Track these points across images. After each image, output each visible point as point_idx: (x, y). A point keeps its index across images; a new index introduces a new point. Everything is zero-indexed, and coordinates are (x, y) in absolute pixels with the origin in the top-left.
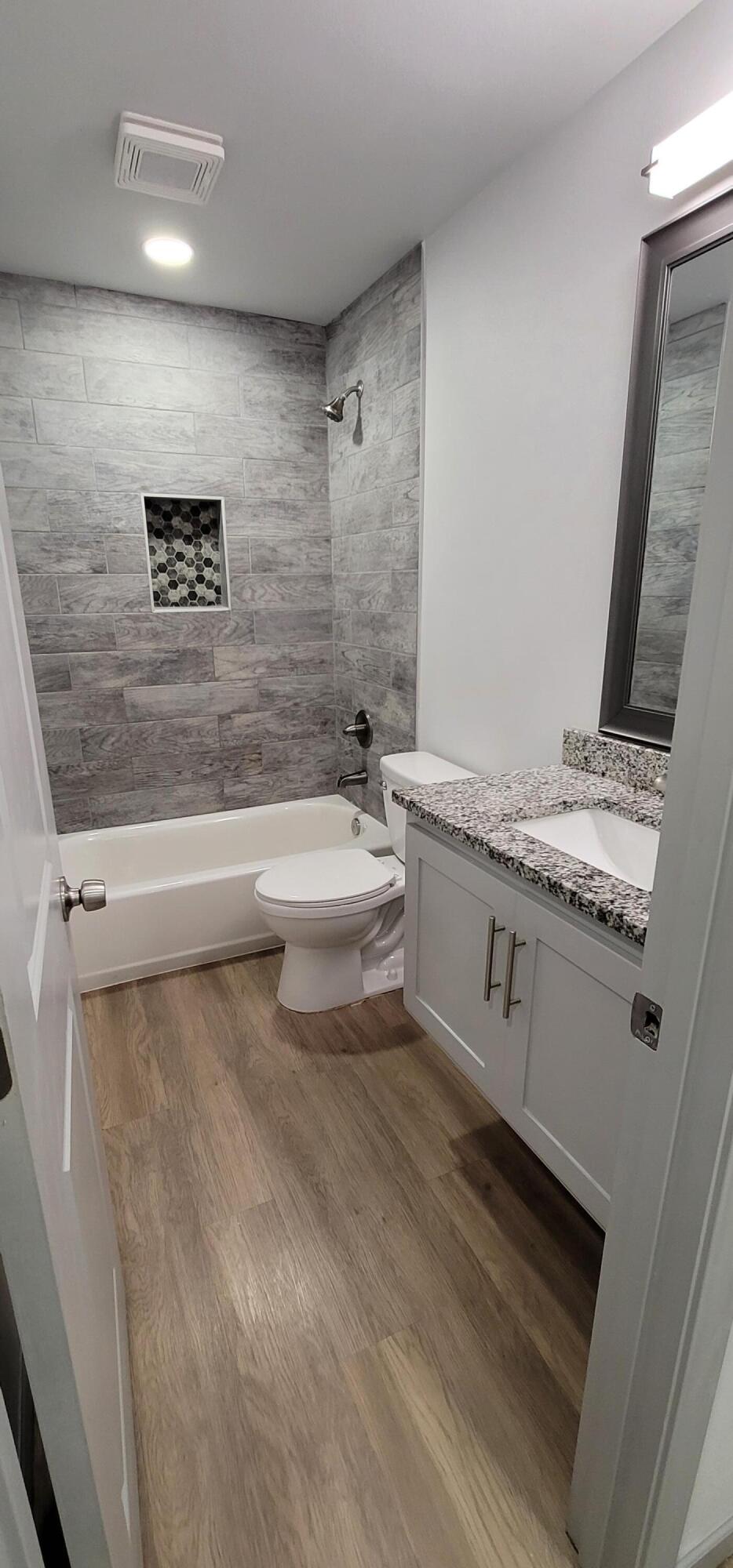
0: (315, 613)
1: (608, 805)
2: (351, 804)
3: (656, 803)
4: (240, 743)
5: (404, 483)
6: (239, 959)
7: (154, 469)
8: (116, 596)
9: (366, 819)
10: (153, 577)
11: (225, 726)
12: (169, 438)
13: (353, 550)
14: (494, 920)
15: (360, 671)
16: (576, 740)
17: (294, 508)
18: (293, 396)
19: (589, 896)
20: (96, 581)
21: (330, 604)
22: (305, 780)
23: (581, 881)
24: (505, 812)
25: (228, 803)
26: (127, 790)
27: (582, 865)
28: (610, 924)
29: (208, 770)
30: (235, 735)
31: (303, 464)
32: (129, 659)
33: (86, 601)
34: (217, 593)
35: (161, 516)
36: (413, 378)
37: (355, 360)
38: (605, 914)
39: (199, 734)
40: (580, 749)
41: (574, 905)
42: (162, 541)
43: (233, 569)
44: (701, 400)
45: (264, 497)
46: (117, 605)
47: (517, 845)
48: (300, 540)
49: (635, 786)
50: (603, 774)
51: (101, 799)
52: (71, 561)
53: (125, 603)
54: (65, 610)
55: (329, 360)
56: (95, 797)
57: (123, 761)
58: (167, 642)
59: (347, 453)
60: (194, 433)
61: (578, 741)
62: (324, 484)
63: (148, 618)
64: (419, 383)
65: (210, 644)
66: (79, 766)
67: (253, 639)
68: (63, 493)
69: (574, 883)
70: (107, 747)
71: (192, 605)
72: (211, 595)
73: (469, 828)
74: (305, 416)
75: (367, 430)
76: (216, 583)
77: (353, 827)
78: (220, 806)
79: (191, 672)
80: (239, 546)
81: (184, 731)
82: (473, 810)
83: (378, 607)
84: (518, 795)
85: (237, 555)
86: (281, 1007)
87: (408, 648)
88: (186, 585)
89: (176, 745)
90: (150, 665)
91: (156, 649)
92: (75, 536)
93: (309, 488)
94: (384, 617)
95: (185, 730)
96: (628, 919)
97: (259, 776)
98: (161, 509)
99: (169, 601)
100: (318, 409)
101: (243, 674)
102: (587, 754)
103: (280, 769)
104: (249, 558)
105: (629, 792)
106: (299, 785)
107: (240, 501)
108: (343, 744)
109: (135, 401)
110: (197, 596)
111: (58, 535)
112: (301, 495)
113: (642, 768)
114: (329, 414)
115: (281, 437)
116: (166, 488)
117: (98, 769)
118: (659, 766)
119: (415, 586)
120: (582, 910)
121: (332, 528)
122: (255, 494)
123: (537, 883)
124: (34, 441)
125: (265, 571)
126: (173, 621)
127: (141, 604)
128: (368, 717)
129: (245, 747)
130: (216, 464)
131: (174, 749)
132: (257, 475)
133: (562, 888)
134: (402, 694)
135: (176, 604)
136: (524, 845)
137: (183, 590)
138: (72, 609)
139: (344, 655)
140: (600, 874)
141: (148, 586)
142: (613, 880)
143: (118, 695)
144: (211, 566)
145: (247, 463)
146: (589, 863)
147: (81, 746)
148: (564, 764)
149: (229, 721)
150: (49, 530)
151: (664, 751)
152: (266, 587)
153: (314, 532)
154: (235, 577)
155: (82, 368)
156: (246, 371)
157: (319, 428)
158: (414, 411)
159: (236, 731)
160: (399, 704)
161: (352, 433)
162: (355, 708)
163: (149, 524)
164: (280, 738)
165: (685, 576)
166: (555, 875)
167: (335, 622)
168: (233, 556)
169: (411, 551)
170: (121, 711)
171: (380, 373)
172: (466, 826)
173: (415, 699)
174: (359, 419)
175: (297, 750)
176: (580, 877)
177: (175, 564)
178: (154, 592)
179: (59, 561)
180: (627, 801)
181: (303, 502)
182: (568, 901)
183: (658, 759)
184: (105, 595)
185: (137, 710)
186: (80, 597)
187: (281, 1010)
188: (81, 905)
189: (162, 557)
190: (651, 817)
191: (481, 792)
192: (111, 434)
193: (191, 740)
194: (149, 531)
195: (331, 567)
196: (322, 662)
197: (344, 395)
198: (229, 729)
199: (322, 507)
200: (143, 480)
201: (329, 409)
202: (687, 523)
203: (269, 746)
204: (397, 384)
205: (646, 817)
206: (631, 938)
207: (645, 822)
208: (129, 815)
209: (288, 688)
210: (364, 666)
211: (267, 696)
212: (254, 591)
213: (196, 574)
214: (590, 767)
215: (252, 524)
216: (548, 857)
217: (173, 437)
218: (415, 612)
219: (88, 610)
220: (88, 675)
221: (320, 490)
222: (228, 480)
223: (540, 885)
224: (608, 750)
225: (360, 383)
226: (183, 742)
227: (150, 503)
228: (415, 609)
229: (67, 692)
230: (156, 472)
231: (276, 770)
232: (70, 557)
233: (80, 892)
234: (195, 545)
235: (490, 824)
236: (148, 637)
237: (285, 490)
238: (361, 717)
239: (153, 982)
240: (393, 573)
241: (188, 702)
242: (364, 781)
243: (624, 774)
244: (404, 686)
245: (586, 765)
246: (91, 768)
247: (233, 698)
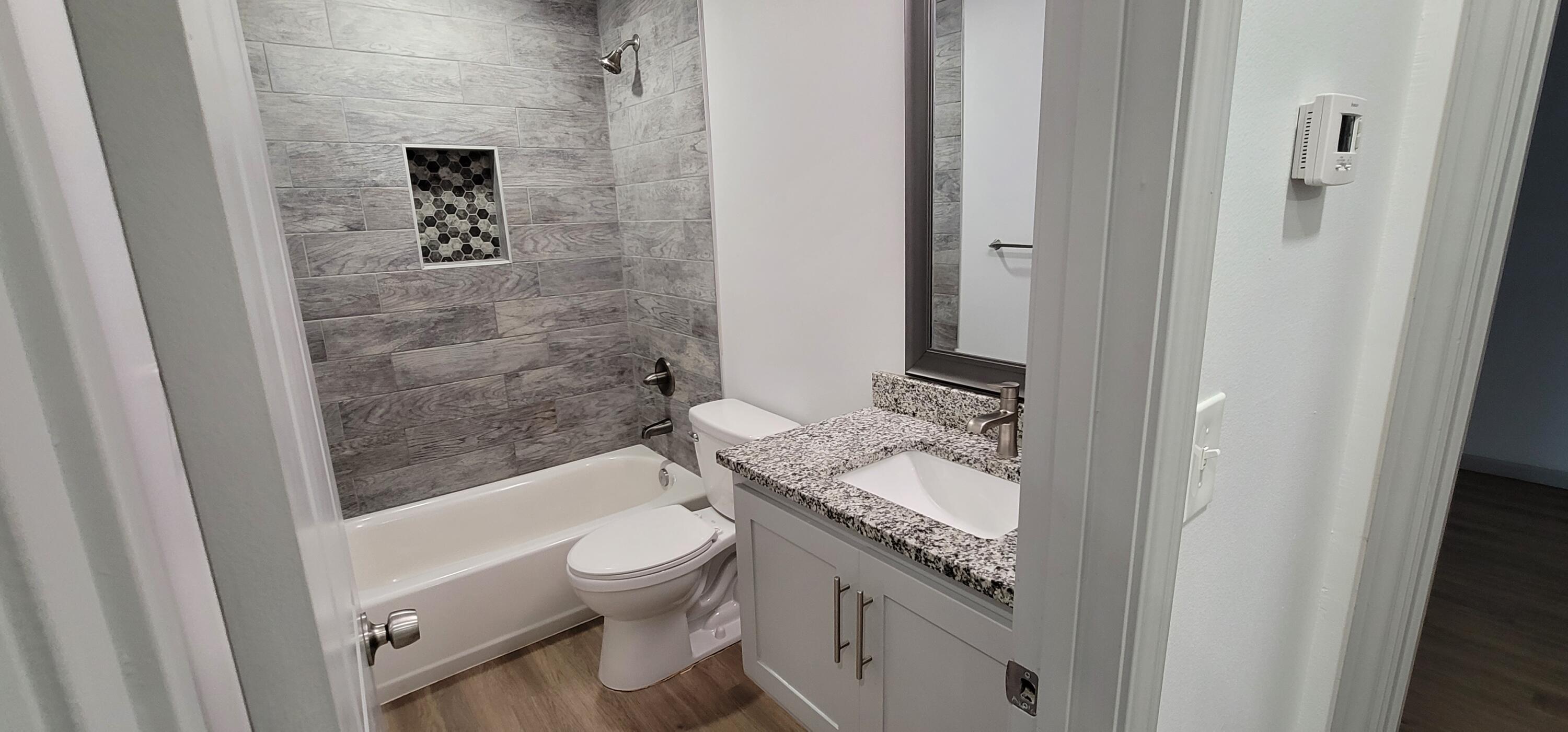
0: (605, 262)
1: (925, 447)
2: (655, 453)
3: (967, 440)
4: (531, 401)
5: (690, 136)
6: (550, 641)
7: (416, 119)
8: (378, 254)
9: (674, 469)
10: (421, 232)
11: (513, 384)
12: (432, 86)
13: (641, 199)
14: (839, 580)
15: (655, 318)
16: (885, 383)
17: (574, 157)
18: (565, 46)
19: (934, 552)
20: (353, 239)
21: (619, 251)
22: (605, 433)
23: (922, 535)
24: (833, 465)
25: (520, 467)
26: (402, 466)
27: (919, 518)
28: (957, 578)
29: (496, 434)
30: (524, 394)
31: (580, 113)
32: (397, 321)
33: (340, 262)
34: (495, 246)
35: (425, 167)
36: (692, 36)
37: (629, 15)
38: (952, 569)
39: (483, 396)
40: (890, 392)
41: (920, 561)
42: (428, 193)
43: (512, 220)
44: (949, 60)
45: (541, 146)
46: (379, 264)
47: (853, 502)
48: (583, 189)
49: (945, 424)
50: (914, 415)
51: (370, 480)
52: (321, 218)
53: (389, 261)
54: (316, 272)
55: (600, 12)
56: (362, 478)
57: (394, 434)
58: (441, 300)
59: (626, 104)
60: (460, 82)
61: (887, 384)
62: (604, 133)
63: (417, 276)
64: (699, 41)
65: (491, 299)
66: (340, 445)
67: (538, 291)
68: (308, 145)
69: (917, 539)
70: (374, 420)
71: (467, 259)
72: (488, 247)
73: (803, 488)
74: (579, 66)
75: (647, 83)
76: (493, 235)
77: (661, 478)
78: (512, 471)
79: (470, 331)
80: (516, 197)
81: (466, 395)
82: (802, 467)
83: (671, 255)
84: (841, 445)
85: (517, 206)
86: (604, 689)
87: (707, 296)
88: (458, 238)
89: (457, 410)
90: (422, 326)
91: (428, 309)
92: (324, 191)
93: (588, 137)
94: (678, 265)
95: (467, 393)
96: (975, 572)
97: (555, 434)
98: (427, 160)
99: (440, 256)
100: (592, 60)
101: (530, 329)
102: (897, 397)
103: (577, 424)
104: (529, 208)
105: (941, 431)
106: (599, 438)
107: (515, 150)
108: (643, 393)
109: (390, 48)
110: (472, 249)
111: (302, 190)
112: (580, 144)
113: (950, 408)
114: (606, 66)
115: (556, 87)
116: (430, 139)
117: (364, 446)
118: (965, 405)
119: (709, 235)
120: (929, 566)
121: (615, 176)
122: (531, 143)
123: (880, 541)
124: (268, 88)
125: (547, 221)
126: (447, 277)
127: (407, 261)
128: (668, 364)
129: (537, 405)
130: (488, 113)
131: (456, 415)
132: (534, 124)
133: (907, 545)
134: (705, 342)
135: (449, 259)
136: (858, 501)
137: (456, 244)
138: (324, 272)
139: (637, 303)
140: (938, 524)
141: (416, 242)
142: (951, 530)
143: (385, 362)
144: (486, 218)
145: (520, 112)
146: (924, 515)
147: (342, 423)
148: (875, 406)
149: (517, 378)
150: (291, 185)
151: (968, 391)
152: (550, 237)
153: (597, 180)
154: (515, 228)
155: (324, 11)
156: (514, 20)
157: (595, 78)
158: (696, 68)
159: (526, 389)
160: (701, 351)
161: (631, 84)
162: (654, 355)
163: (412, 175)
164: (575, 392)
165: (950, 215)
166: (897, 533)
167: (625, 270)
168: (511, 207)
169: (703, 202)
170: (390, 378)
171: (656, 29)
172: (799, 486)
173: (718, 346)
174: (638, 72)
175: (593, 403)
176: (921, 531)
177: (445, 217)
178: (423, 248)
179: (305, 219)
180: (942, 442)
181: (583, 151)
182: (913, 558)
183: (964, 399)
184: (364, 254)
185: (408, 376)
186: (333, 257)
187: (605, 692)
188: (389, 642)
189: (429, 210)
190: (966, 456)
191: (804, 444)
192: (363, 82)
193: (474, 404)
194: (413, 183)
195: (617, 214)
196: (615, 310)
197: (620, 48)
198: (519, 388)
199: (603, 155)
200: (404, 130)
201: (606, 61)
202: (947, 168)
203: (563, 402)
204: (675, 41)
205: (962, 456)
206: (980, 591)
207: (961, 461)
208: (406, 494)
209: (579, 339)
210: (660, 314)
211: (558, 350)
212: (536, 243)
213: (470, 226)
214: (901, 408)
215: (530, 174)
216: (886, 513)
217: (437, 86)
218: (711, 261)
219: (345, 270)
220: (346, 342)
221: (600, 139)
222: (500, 129)
223: (883, 543)
224: (917, 392)
225: (635, 37)
226: (465, 406)
227: (412, 154)
228: (711, 258)
229: (321, 364)
230: (419, 122)
231: (572, 426)
232: (319, 215)
233: (387, 627)
234: (467, 196)
235: (823, 481)
236: (419, 296)
237: (563, 139)
238: (661, 365)
239: (452, 684)
240: (685, 222)
241: (469, 362)
242: (669, 430)
243: (934, 414)
244: (705, 334)
245: (897, 407)
246: (355, 445)
247: (520, 355)
